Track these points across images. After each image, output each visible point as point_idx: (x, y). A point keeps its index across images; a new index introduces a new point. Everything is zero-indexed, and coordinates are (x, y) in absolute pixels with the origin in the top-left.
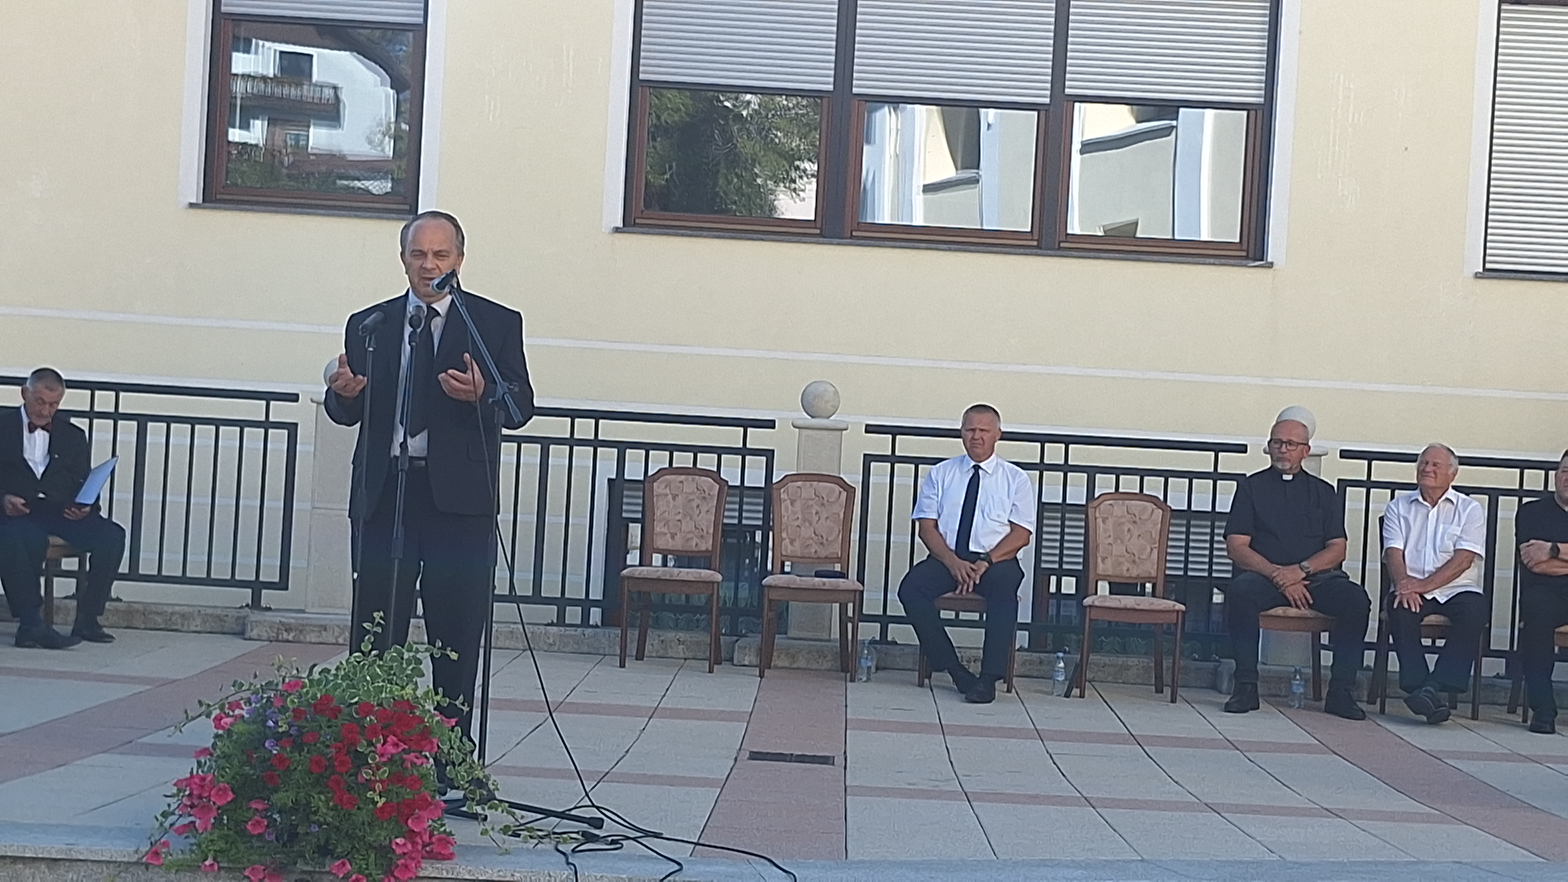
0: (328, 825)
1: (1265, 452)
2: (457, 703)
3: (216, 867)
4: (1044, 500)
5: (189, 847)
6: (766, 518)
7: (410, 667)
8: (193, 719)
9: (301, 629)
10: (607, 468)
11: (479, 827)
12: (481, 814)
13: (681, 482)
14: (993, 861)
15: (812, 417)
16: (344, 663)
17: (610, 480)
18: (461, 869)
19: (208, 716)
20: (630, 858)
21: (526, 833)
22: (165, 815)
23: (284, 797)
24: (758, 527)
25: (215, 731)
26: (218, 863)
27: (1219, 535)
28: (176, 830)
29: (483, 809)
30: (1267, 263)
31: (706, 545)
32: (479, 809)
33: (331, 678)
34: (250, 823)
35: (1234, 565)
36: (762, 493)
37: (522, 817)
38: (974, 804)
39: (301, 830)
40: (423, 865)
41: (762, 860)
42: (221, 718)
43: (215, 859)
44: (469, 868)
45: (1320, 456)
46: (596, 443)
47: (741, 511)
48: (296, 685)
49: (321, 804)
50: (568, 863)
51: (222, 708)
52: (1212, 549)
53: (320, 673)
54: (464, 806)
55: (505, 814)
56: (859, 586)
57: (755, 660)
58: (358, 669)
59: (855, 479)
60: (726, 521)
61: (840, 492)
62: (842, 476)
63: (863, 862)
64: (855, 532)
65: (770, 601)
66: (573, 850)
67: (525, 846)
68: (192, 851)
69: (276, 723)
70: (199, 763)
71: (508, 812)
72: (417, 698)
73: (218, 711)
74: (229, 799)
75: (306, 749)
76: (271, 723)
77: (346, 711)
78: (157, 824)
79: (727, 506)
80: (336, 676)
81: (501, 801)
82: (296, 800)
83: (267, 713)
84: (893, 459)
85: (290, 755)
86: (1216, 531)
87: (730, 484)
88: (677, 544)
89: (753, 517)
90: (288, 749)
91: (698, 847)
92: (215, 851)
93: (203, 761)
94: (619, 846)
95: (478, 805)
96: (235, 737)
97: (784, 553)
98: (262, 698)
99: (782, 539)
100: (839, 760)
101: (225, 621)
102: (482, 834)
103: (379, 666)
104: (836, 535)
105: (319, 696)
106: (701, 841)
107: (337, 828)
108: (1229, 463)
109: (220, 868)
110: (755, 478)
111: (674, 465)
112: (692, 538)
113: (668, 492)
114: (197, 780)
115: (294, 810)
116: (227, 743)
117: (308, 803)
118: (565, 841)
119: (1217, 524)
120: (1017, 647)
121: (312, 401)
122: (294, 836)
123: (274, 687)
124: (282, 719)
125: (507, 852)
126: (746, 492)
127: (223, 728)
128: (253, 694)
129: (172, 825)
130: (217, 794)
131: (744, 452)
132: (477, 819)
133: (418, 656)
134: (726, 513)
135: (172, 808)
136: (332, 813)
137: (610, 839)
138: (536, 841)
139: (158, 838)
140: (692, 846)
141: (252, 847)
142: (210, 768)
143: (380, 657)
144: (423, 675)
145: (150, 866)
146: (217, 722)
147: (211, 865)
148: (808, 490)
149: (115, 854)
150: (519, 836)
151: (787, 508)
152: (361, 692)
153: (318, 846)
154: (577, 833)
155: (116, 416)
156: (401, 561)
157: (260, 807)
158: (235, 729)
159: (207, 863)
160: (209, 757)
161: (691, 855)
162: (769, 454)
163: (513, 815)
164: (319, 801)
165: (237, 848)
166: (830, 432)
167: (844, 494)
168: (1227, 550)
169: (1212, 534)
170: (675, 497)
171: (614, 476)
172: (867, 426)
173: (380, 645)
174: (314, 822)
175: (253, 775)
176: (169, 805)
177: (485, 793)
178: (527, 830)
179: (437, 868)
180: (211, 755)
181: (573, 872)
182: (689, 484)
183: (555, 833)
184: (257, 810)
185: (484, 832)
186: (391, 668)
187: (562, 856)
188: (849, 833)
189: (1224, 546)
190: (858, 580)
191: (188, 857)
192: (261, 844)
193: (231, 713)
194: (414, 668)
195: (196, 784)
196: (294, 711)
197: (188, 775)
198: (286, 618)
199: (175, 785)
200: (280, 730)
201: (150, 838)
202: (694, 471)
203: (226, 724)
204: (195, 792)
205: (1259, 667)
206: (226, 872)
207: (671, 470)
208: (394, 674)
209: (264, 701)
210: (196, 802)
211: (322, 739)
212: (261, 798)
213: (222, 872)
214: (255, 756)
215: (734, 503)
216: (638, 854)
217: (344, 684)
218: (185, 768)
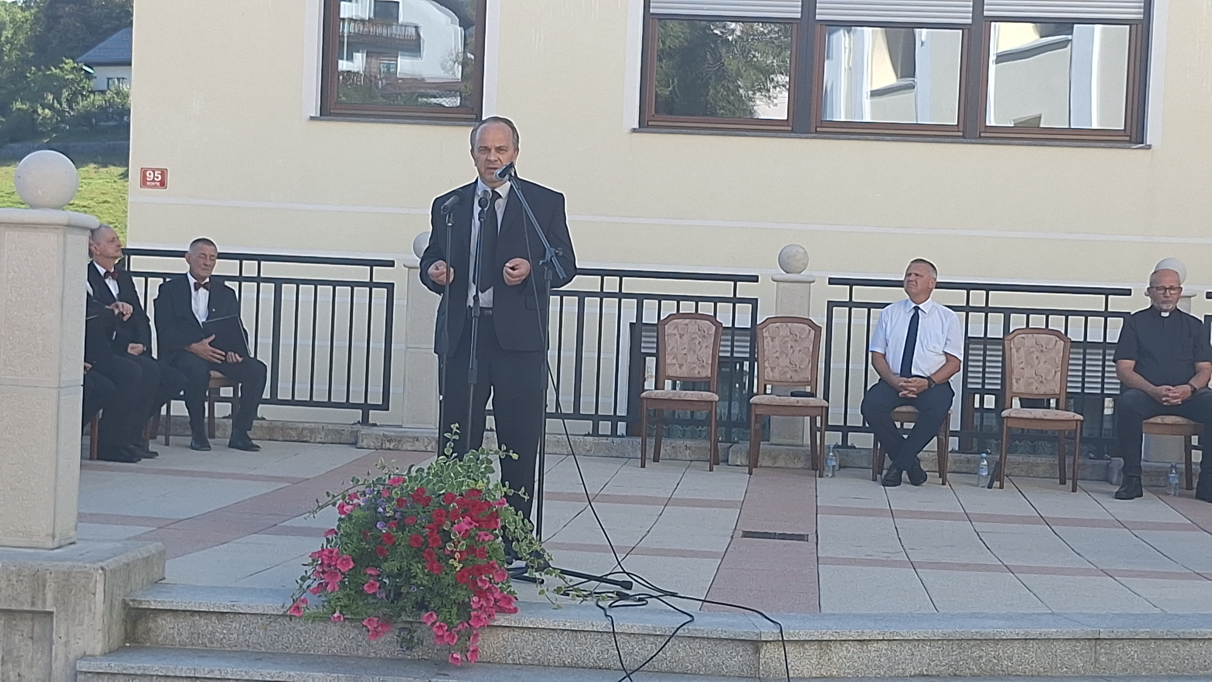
0: (424, 586)
1: (1147, 296)
2: (520, 493)
3: (342, 619)
4: (969, 335)
5: (322, 603)
6: (752, 352)
7: (484, 466)
8: (322, 507)
9: (399, 440)
10: (629, 315)
11: (538, 588)
12: (539, 579)
13: (686, 324)
14: (934, 614)
15: (787, 273)
16: (434, 464)
17: (631, 324)
18: (525, 621)
19: (334, 504)
20: (653, 611)
21: (574, 593)
22: (303, 579)
23: (391, 566)
24: (746, 359)
25: (339, 516)
26: (344, 615)
27: (1109, 360)
28: (312, 591)
29: (541, 575)
30: (1147, 145)
31: (706, 372)
32: (537, 575)
33: (425, 475)
34: (366, 585)
35: (1121, 384)
36: (749, 332)
37: (571, 580)
38: (917, 570)
39: (404, 590)
40: (496, 617)
41: (755, 613)
42: (343, 506)
43: (341, 612)
44: (532, 619)
45: (1190, 297)
46: (620, 295)
47: (732, 346)
48: (399, 481)
49: (418, 570)
50: (606, 616)
51: (344, 498)
52: (1103, 372)
53: (416, 472)
54: (526, 572)
55: (557, 578)
56: (825, 403)
57: (745, 462)
58: (445, 468)
59: (821, 321)
60: (721, 354)
61: (810, 331)
62: (810, 318)
63: (834, 615)
64: (821, 362)
65: (756, 415)
66: (610, 606)
67: (573, 602)
68: (324, 606)
69: (384, 509)
70: (328, 540)
71: (560, 577)
72: (489, 489)
73: (341, 501)
74: (351, 567)
75: (407, 529)
76: (381, 510)
77: (436, 499)
78: (298, 586)
79: (722, 343)
80: (428, 473)
81: (555, 569)
82: (401, 567)
83: (378, 502)
84: (850, 305)
85: (396, 533)
86: (1107, 357)
87: (724, 325)
88: (684, 372)
89: (742, 351)
90: (394, 529)
91: (705, 603)
92: (341, 606)
93: (331, 539)
94: (644, 602)
95: (536, 571)
96: (354, 521)
97: (766, 378)
98: (374, 491)
99: (765, 368)
100: (812, 538)
101: (342, 435)
102: (540, 593)
103: (460, 466)
104: (806, 363)
105: (416, 488)
106: (707, 599)
107: (431, 589)
108: (1117, 303)
109: (345, 619)
110: (744, 321)
111: (681, 312)
112: (695, 368)
113: (676, 332)
114: (326, 553)
115: (399, 575)
116: (348, 524)
117: (410, 570)
118: (604, 599)
119: (1108, 352)
120: (950, 449)
121: (405, 266)
122: (398, 595)
123: (382, 482)
124: (389, 507)
125: (559, 607)
126: (736, 332)
127: (345, 513)
128: (366, 487)
129: (308, 587)
130: (341, 562)
131: (735, 300)
132: (536, 582)
133: (489, 457)
134: (721, 349)
135: (308, 574)
136: (426, 578)
137: (638, 597)
138: (581, 599)
139: (298, 596)
140: (701, 603)
141: (368, 604)
142: (336, 544)
143: (460, 458)
144: (494, 471)
145: (293, 618)
146: (341, 509)
147: (339, 617)
148: (784, 329)
149: (267, 609)
150: (568, 595)
151: (768, 342)
152: (447, 486)
153: (417, 603)
154: (613, 593)
155: (258, 280)
156: (475, 386)
157: (373, 573)
158: (354, 514)
159: (335, 615)
160: (334, 535)
161: (700, 609)
162: (754, 302)
163: (564, 579)
164: (417, 568)
165: (357, 604)
166: (801, 284)
167: (813, 332)
168: (1117, 372)
169: (1104, 360)
170: (681, 336)
171: (634, 321)
172: (830, 279)
173: (460, 451)
174: (413, 584)
175: (369, 548)
176: (306, 572)
177: (542, 562)
178: (575, 590)
179: (507, 619)
180: (336, 533)
181: (610, 623)
182: (693, 326)
183: (596, 593)
184: (371, 575)
185: (542, 592)
186: (469, 467)
187: (602, 610)
188: (821, 593)
189: (1114, 369)
190: (824, 398)
191: (321, 611)
192: (375, 601)
193: (351, 503)
194: (486, 467)
195: (325, 555)
196: (398, 500)
197: (320, 549)
198: (387, 431)
199: (310, 556)
200: (388, 515)
201: (292, 597)
202: (696, 316)
203: (347, 510)
204: (326, 562)
205: (1142, 463)
206: (350, 622)
207: (678, 315)
208: (472, 472)
209: (376, 493)
210: (326, 570)
211: (419, 521)
212: (373, 566)
213: (347, 622)
214: (369, 534)
215: (727, 340)
216: (659, 608)
217: (435, 480)
218: (317, 544)
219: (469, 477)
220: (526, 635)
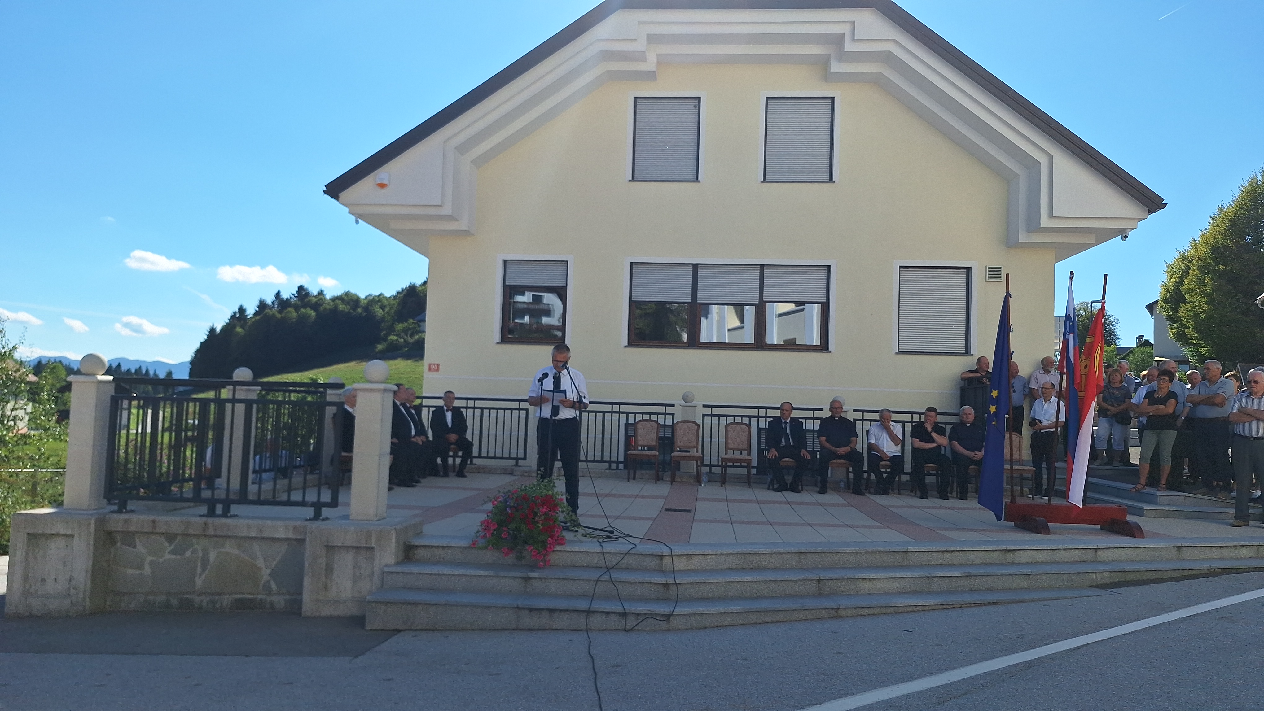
0: (526, 534)
1: (829, 410)
5: (484, 542)
6: (672, 435)
8: (486, 502)
10: (623, 420)
11: (574, 534)
12: (576, 530)
13: (646, 424)
14: (737, 543)
15: (686, 403)
16: (532, 483)
17: (624, 424)
18: (568, 548)
19: (491, 501)
20: (620, 543)
21: (589, 536)
22: (478, 532)
23: (512, 526)
25: (493, 505)
26: (494, 547)
28: (481, 537)
29: (576, 528)
30: (829, 351)
31: (653, 443)
32: (574, 529)
33: (528, 488)
34: (502, 534)
35: (821, 446)
36: (672, 428)
37: (588, 531)
38: (732, 524)
39: (518, 536)
40: (557, 547)
41: (661, 544)
44: (572, 547)
46: (619, 412)
47: (665, 432)
48: (517, 490)
50: (601, 545)
51: (494, 499)
52: (813, 441)
54: (571, 528)
56: (702, 455)
57: (670, 479)
59: (699, 422)
61: (695, 426)
62: (696, 421)
63: (694, 544)
65: (674, 461)
66: (603, 541)
67: (588, 540)
68: (486, 543)
69: (510, 503)
70: (488, 516)
71: (583, 529)
74: (497, 527)
75: (519, 511)
76: (508, 503)
77: (531, 498)
78: (475, 535)
79: (660, 431)
81: (582, 526)
82: (516, 527)
83: (508, 499)
84: (711, 415)
87: (661, 424)
88: (645, 443)
89: (669, 435)
90: (514, 511)
91: (643, 540)
92: (492, 543)
94: (618, 539)
97: (678, 445)
99: (678, 441)
100: (693, 511)
104: (694, 439)
105: (524, 494)
106: (644, 538)
107: (529, 535)
110: (669, 423)
111: (644, 419)
112: (650, 441)
113: (642, 427)
114: (487, 521)
115: (516, 530)
116: (496, 509)
117: (520, 527)
118: (601, 538)
120: (752, 473)
122: (516, 538)
123: (510, 492)
124: (512, 501)
125: (583, 541)
126: (666, 427)
127: (495, 505)
128: (504, 494)
129: (480, 535)
130: (493, 525)
131: (665, 414)
132: (573, 532)
134: (660, 433)
135: (479, 530)
136: (527, 531)
137: (614, 537)
138: (592, 538)
139: (476, 539)
140: (641, 539)
141: (504, 542)
142: (491, 517)
143: (543, 481)
145: (473, 548)
146: (494, 503)
148: (685, 425)
149: (462, 544)
150: (586, 536)
151: (678, 431)
152: (536, 493)
153: (524, 541)
154: (606, 536)
155: (474, 408)
158: (498, 505)
159: (489, 547)
160: (490, 513)
161: (641, 542)
162: (672, 415)
163: (585, 530)
164: (523, 527)
165: (499, 542)
166: (691, 407)
167: (697, 426)
170: (644, 429)
171: (626, 423)
172: (703, 405)
173: (543, 477)
174: (522, 533)
175: (503, 519)
178: (590, 534)
179: (561, 547)
181: (602, 548)
182: (649, 425)
183: (598, 535)
184: (505, 530)
185: (575, 536)
187: (600, 543)
188: (691, 534)
190: (701, 453)
191: (484, 545)
192: (506, 541)
193: (497, 500)
196: (515, 498)
197: (485, 519)
199: (480, 522)
200: (511, 505)
201: (473, 539)
202: (650, 421)
203: (496, 503)
204: (486, 525)
205: (829, 479)
209: (507, 496)
210: (486, 528)
211: (524, 507)
212: (506, 526)
213: (495, 549)
214: (504, 513)
215: (662, 430)
216: (623, 542)
217: (532, 490)
218: (483, 517)
219: (546, 489)
220: (568, 554)
